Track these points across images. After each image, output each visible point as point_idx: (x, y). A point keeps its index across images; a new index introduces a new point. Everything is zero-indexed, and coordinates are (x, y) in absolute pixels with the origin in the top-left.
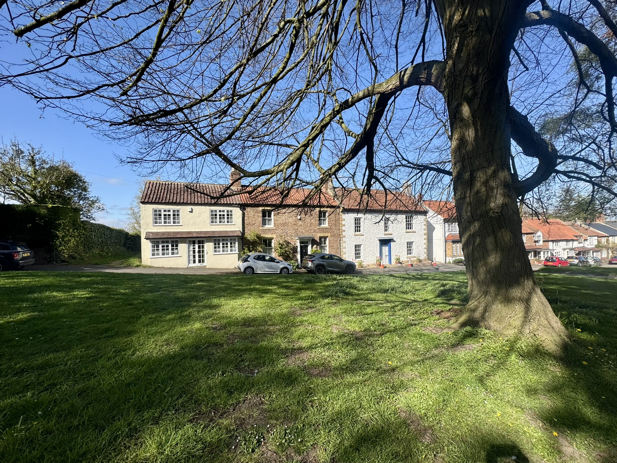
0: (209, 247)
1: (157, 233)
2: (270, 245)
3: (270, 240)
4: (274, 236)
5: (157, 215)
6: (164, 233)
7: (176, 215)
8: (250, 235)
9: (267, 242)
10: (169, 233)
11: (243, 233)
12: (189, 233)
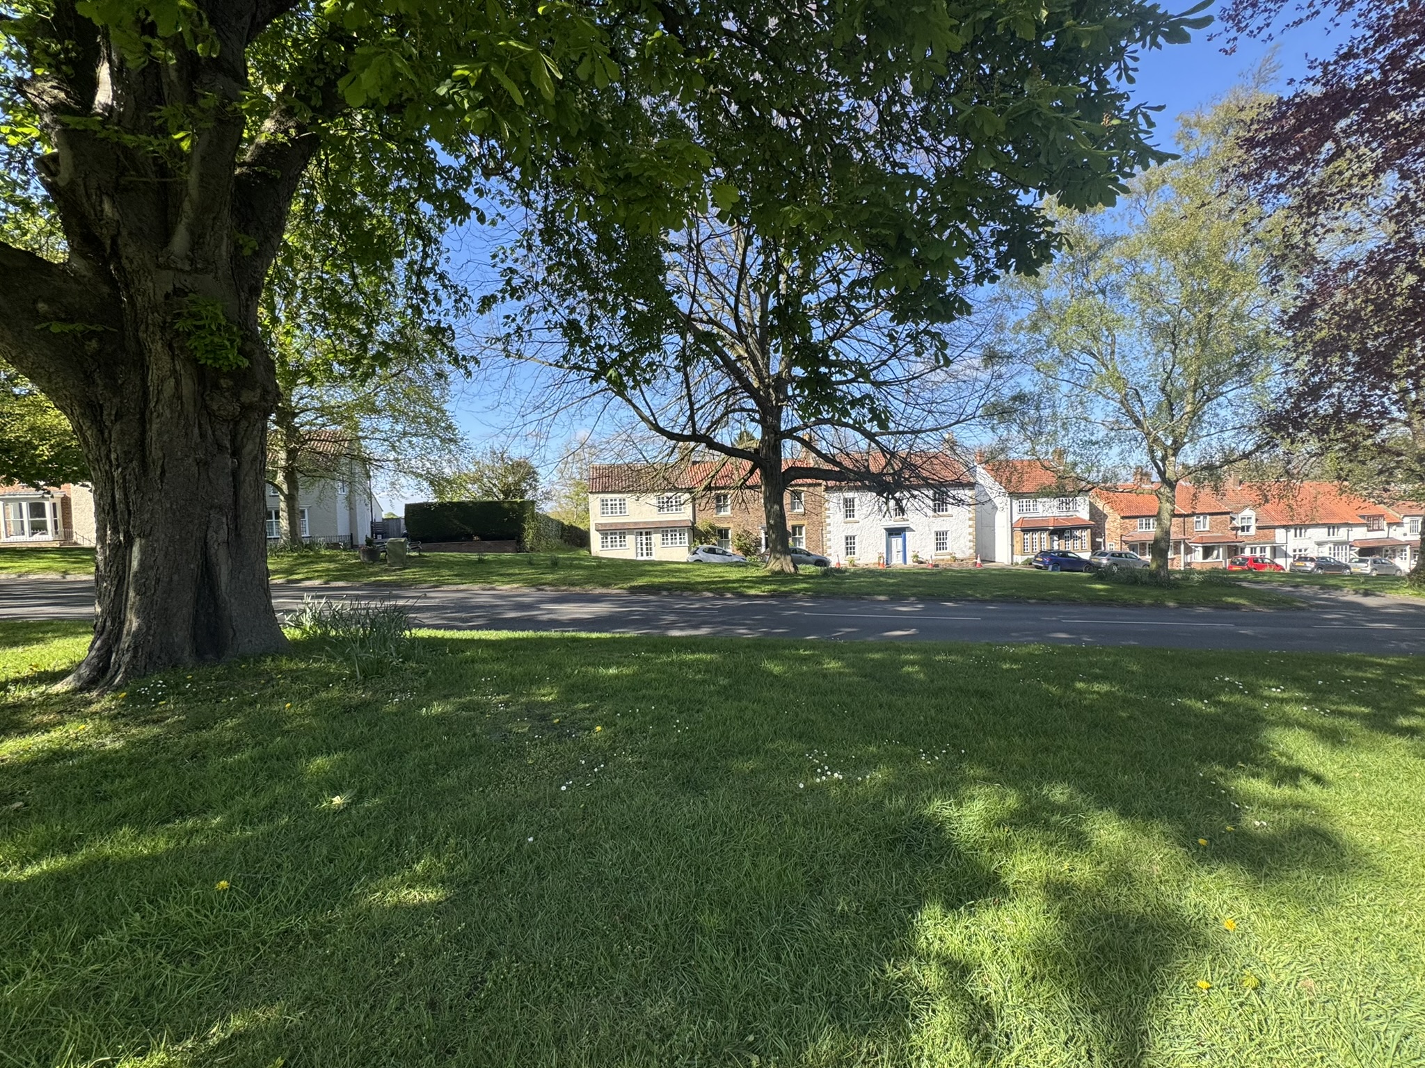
0: (656, 538)
1: (605, 525)
2: (726, 536)
3: (726, 530)
4: (731, 525)
5: (604, 504)
6: (611, 524)
7: (622, 503)
8: (702, 526)
9: (723, 533)
10: (616, 524)
11: (694, 523)
12: (636, 523)
